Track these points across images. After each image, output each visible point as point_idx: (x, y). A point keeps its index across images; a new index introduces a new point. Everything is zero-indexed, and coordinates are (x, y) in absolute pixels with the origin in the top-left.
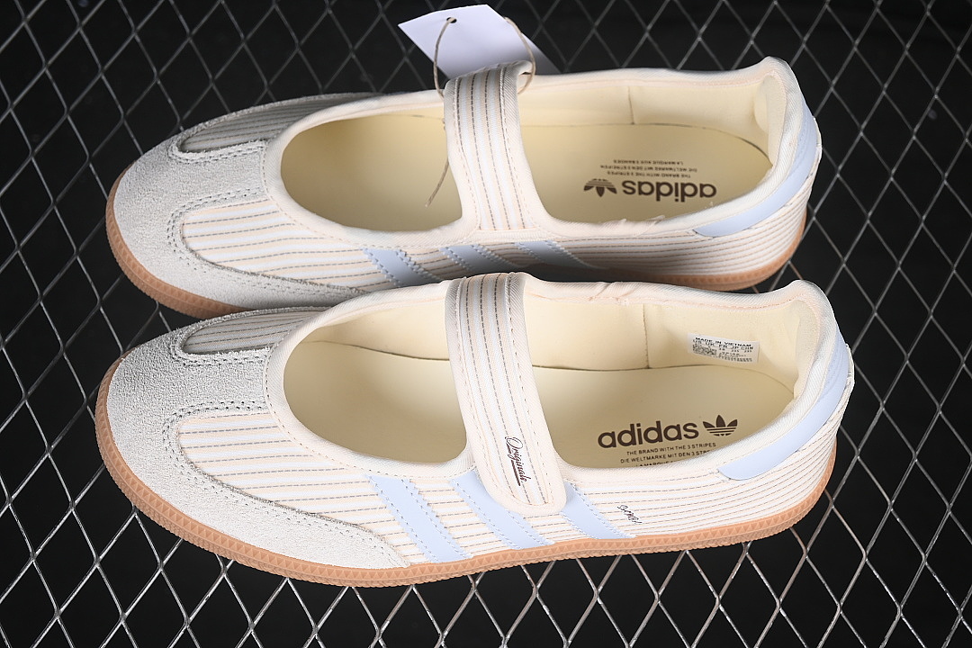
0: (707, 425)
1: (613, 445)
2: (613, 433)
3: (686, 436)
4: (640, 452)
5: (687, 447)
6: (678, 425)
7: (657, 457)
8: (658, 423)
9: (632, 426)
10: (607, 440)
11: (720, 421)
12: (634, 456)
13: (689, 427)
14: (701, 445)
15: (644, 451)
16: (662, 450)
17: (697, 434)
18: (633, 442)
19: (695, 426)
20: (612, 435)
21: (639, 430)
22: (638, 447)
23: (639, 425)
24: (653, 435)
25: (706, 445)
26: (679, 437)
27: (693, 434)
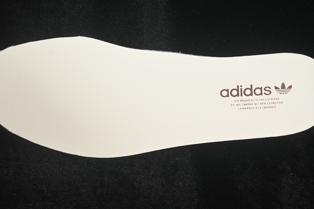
0: (276, 88)
1: (228, 96)
2: (228, 90)
3: (265, 93)
4: (241, 101)
5: (264, 100)
6: (262, 88)
7: (249, 104)
8: (251, 86)
9: (238, 86)
10: (225, 93)
11: (283, 86)
12: (237, 103)
13: (267, 89)
14: (272, 99)
15: (243, 100)
16: (252, 100)
17: (270, 92)
18: (238, 95)
19: (270, 88)
20: (227, 91)
21: (241, 89)
22: (240, 98)
23: (241, 86)
24: (248, 92)
25: (275, 99)
26: (261, 94)
27: (269, 93)
